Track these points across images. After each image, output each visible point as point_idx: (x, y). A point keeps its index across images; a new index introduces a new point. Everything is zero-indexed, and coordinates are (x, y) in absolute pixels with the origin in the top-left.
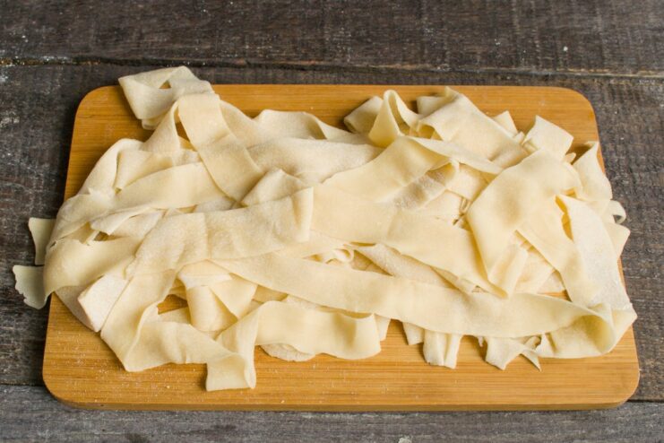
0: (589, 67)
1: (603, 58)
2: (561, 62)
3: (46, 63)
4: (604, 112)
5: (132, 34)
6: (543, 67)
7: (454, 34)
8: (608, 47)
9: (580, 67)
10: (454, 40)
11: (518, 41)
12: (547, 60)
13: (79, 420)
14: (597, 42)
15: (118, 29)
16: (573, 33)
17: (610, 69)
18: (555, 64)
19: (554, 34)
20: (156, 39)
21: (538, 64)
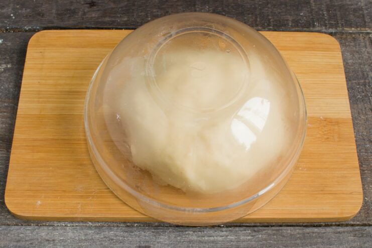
0: (357, 27)
1: (365, 22)
2: (340, 25)
3: (26, 31)
4: (366, 54)
5: (79, 13)
6: (329, 28)
7: (275, 9)
8: (368, 15)
9: (351, 27)
10: (275, 13)
11: (313, 13)
12: (331, 23)
13: (55, 245)
14: (361, 12)
15: (70, 10)
16: (347, 7)
17: (370, 28)
18: (336, 26)
19: (335, 8)
20: (93, 15)
21: (326, 26)
